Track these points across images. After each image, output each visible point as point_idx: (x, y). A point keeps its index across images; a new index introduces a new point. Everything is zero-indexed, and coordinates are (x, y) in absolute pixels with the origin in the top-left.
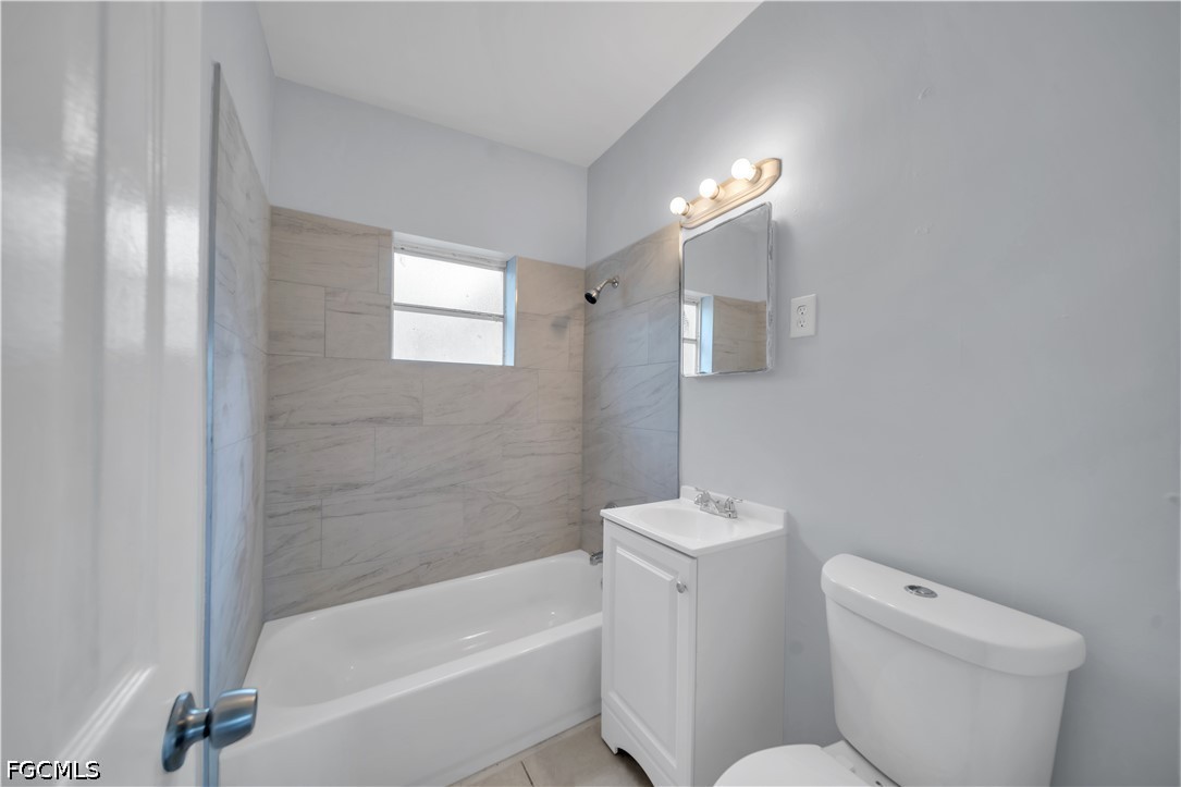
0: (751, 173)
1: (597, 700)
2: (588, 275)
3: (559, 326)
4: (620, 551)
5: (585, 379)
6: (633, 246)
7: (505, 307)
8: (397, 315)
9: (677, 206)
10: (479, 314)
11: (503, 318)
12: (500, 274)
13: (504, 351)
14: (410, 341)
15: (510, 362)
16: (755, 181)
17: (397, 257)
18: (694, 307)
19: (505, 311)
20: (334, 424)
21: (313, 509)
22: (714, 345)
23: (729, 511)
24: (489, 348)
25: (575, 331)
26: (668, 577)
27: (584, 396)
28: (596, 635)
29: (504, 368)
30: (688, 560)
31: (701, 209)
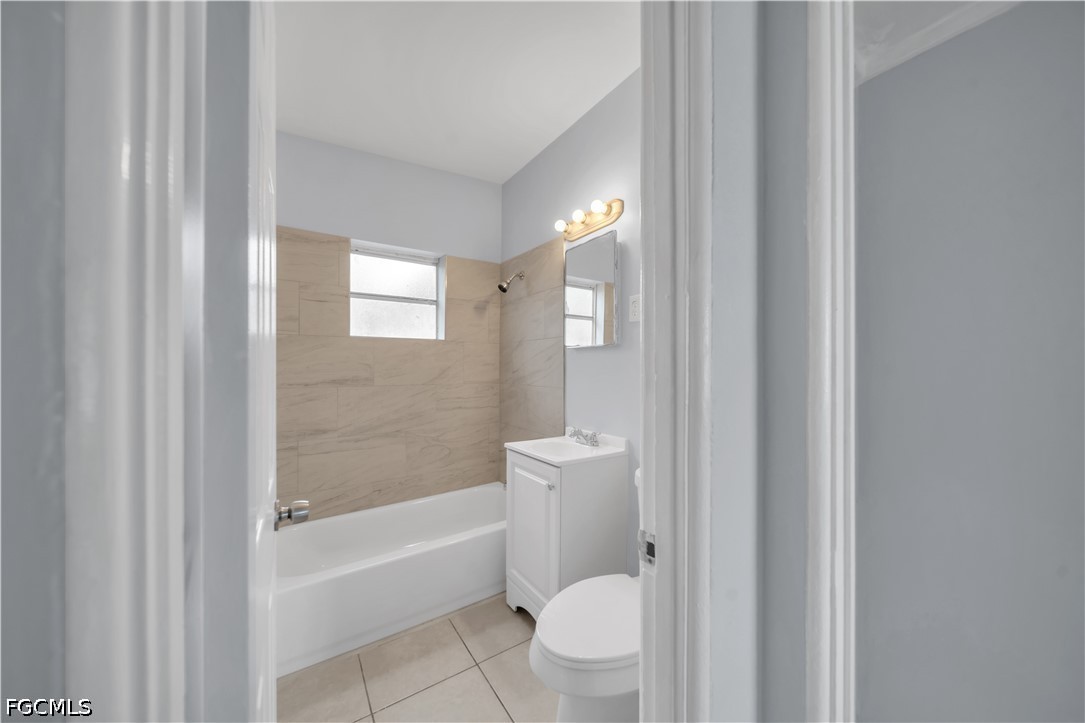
0: (605, 209)
1: (503, 581)
2: (502, 269)
3: (481, 308)
4: (517, 470)
5: (502, 349)
6: (533, 250)
7: (437, 294)
8: (353, 301)
9: (560, 226)
10: (417, 299)
11: (436, 302)
12: (433, 268)
13: (437, 328)
14: (362, 322)
15: (442, 337)
16: (608, 213)
17: (353, 257)
18: (591, 292)
19: (437, 297)
20: (307, 385)
21: (292, 448)
22: (605, 321)
23: (593, 441)
24: (425, 326)
25: (493, 311)
26: (544, 483)
27: (500, 363)
28: (503, 533)
29: (436, 342)
30: (555, 469)
31: (577, 229)
